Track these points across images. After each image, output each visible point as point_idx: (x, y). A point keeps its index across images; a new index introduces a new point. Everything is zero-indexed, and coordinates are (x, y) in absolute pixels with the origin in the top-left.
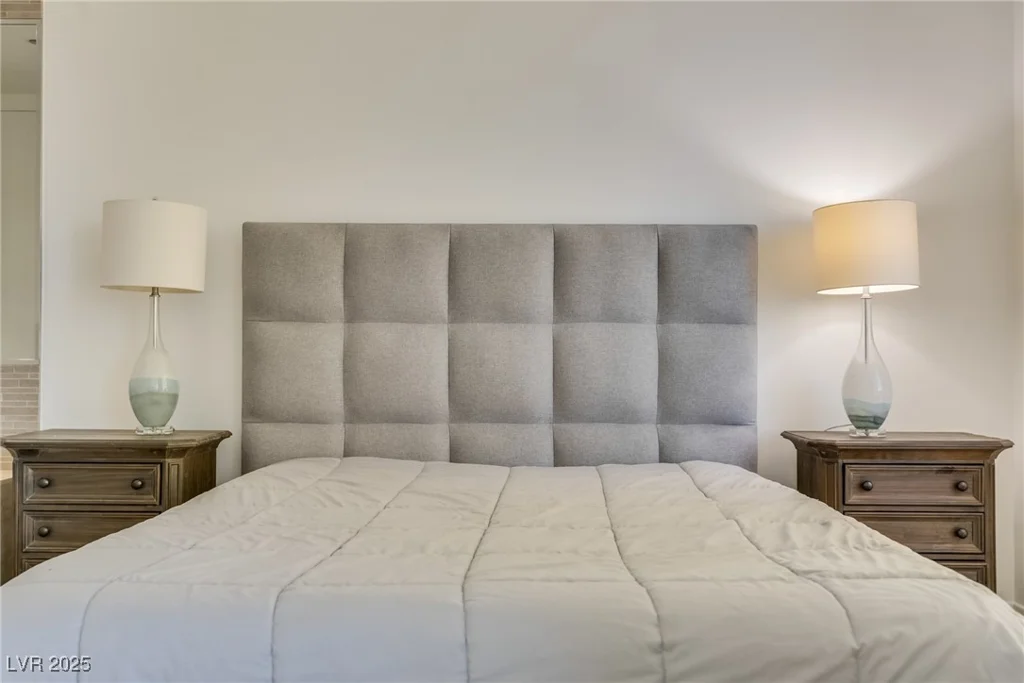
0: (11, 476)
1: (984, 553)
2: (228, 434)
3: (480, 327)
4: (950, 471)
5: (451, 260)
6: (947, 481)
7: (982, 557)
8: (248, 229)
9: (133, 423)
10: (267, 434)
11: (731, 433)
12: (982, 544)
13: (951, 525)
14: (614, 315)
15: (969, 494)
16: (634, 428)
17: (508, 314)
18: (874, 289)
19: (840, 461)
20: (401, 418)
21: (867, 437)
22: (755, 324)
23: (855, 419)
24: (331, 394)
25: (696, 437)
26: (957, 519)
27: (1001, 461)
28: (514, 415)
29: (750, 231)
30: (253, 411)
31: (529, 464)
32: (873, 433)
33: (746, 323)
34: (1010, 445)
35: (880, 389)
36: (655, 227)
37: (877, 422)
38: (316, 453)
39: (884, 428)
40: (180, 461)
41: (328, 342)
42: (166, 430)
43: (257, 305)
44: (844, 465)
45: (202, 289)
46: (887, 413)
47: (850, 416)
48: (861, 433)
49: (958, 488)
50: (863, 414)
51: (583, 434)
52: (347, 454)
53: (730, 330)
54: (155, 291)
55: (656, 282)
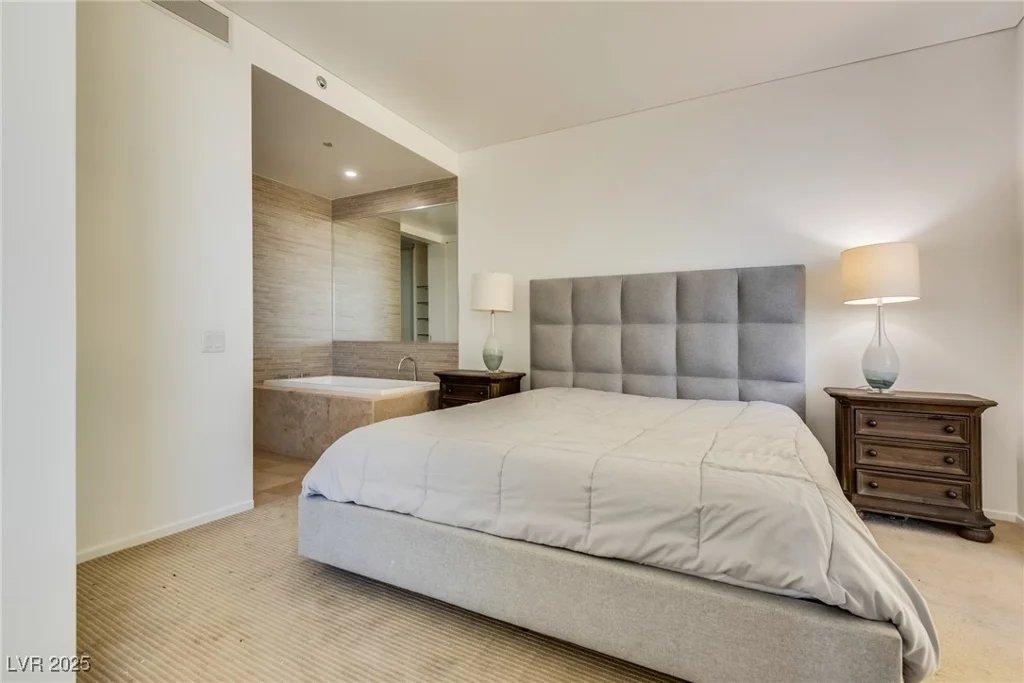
0: (438, 388)
1: (969, 476)
2: (525, 375)
3: (638, 326)
4: (941, 419)
5: (622, 293)
6: (939, 425)
7: (968, 479)
8: (532, 282)
9: (485, 368)
10: (541, 375)
11: (786, 386)
12: (968, 470)
13: (942, 455)
14: (711, 319)
15: (956, 435)
16: (724, 381)
17: (653, 319)
18: (886, 300)
19: (853, 407)
20: (599, 371)
21: (881, 393)
22: (803, 323)
23: (871, 382)
24: (567, 359)
25: (764, 388)
26: (946, 451)
27: (986, 416)
28: (655, 371)
29: (800, 268)
30: (534, 365)
31: (661, 397)
32: (885, 391)
33: (796, 322)
34: (994, 404)
35: (888, 363)
36: (737, 269)
37: (887, 384)
38: (561, 385)
39: (892, 388)
40: (498, 385)
41: (566, 332)
42: (497, 371)
43: (536, 318)
44: (855, 410)
45: (511, 310)
46: (895, 379)
47: (868, 380)
48: (876, 390)
49: (947, 431)
50: (875, 379)
51: (693, 383)
52: (574, 386)
53: (786, 327)
54: (493, 312)
55: (736, 301)
